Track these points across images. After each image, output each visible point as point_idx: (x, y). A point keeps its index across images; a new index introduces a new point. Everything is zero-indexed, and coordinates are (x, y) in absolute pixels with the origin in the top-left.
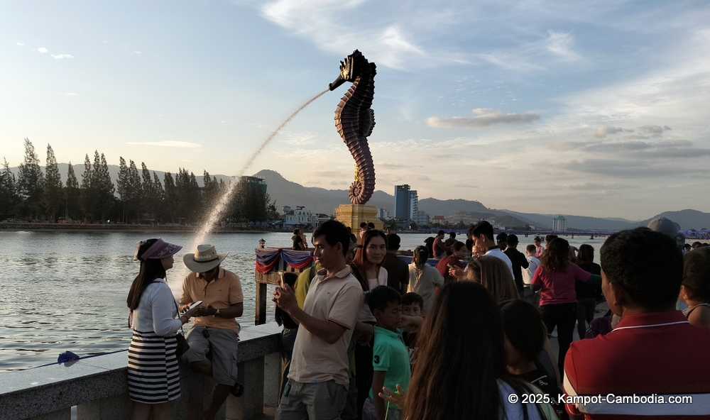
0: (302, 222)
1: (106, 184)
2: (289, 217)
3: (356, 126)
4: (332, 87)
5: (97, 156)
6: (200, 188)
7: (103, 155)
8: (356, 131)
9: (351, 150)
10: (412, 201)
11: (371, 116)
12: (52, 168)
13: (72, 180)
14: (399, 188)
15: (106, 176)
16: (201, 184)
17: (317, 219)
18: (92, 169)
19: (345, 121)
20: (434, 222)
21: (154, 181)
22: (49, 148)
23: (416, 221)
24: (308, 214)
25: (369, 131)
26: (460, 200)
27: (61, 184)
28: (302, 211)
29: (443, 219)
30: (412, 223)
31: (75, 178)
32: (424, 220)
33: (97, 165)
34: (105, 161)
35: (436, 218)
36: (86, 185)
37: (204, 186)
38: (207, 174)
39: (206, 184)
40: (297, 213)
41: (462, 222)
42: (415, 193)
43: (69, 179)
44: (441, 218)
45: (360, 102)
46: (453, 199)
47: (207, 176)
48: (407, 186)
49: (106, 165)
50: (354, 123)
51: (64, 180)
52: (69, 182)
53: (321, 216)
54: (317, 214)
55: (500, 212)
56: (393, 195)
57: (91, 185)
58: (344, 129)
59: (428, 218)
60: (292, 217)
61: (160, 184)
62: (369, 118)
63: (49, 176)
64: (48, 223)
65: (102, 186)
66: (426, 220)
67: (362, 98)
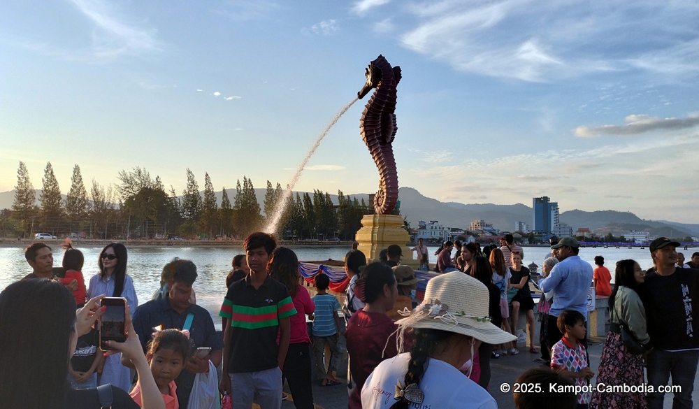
0: (434, 237)
1: (253, 205)
2: (422, 231)
3: (379, 133)
4: (361, 96)
5: (245, 181)
6: (336, 207)
7: (250, 180)
8: (379, 138)
9: (374, 158)
10: (553, 213)
11: (392, 121)
12: (209, 193)
13: (226, 202)
14: (537, 201)
15: (253, 198)
16: (336, 203)
17: (450, 233)
18: (242, 192)
19: (368, 129)
20: (578, 234)
21: (296, 202)
22: (207, 175)
23: (557, 234)
24: (440, 228)
25: (391, 136)
26: (609, 211)
27: (217, 206)
28: (434, 226)
29: (589, 232)
30: (552, 236)
31: (228, 201)
32: (566, 233)
33: (246, 190)
34: (252, 185)
35: (580, 230)
36: (237, 207)
37: (338, 204)
38: (342, 193)
39: (341, 203)
40: (428, 227)
41: (610, 235)
42: (555, 205)
43: (224, 202)
44: (587, 230)
45: (381, 108)
46: (602, 210)
47: (341, 196)
48: (546, 199)
49: (252, 188)
50: (376, 130)
51: (219, 203)
52: (223, 204)
53: (453, 230)
54: (449, 229)
55: (657, 223)
56: (532, 207)
57: (242, 206)
58: (367, 136)
59: (571, 230)
60: (425, 231)
61: (301, 203)
62: (390, 123)
63: (207, 199)
64: (206, 240)
65: (250, 207)
66: (568, 233)
67: (383, 103)
